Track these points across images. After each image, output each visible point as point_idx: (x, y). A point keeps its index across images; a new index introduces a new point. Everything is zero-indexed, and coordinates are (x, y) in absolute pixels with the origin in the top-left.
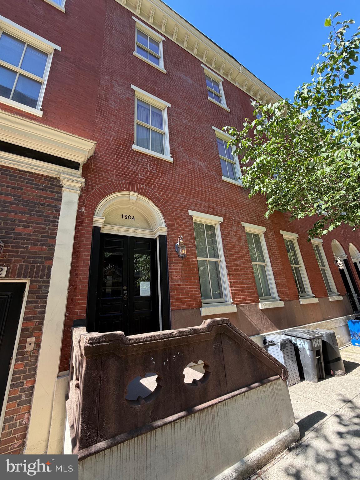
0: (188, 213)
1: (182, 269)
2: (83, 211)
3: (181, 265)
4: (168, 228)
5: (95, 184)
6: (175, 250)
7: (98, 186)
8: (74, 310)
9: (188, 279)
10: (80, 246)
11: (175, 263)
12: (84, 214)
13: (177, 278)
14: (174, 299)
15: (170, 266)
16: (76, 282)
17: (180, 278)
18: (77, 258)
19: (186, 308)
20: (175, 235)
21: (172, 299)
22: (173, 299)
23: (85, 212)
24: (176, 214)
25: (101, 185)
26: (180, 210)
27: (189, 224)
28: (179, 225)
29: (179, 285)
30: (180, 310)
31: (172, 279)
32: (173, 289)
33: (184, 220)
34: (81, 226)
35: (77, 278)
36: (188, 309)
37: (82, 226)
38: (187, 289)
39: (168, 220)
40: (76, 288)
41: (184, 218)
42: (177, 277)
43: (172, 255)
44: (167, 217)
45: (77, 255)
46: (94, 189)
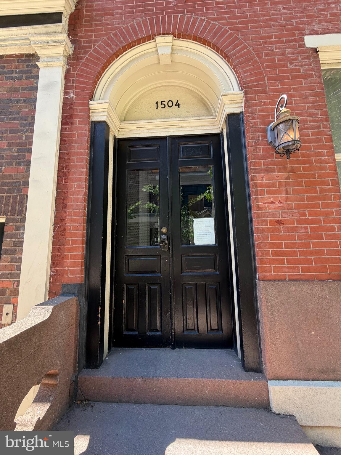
0: (304, 44)
1: (287, 184)
2: (72, 95)
3: (285, 174)
4: (246, 93)
5: (90, 42)
6: (267, 141)
7: (95, 45)
8: (63, 267)
9: (307, 206)
10: (69, 159)
11: (266, 171)
12: (74, 101)
13: (272, 206)
14: (268, 254)
15: (253, 180)
16: (64, 220)
17: (281, 205)
18: (65, 179)
19: (302, 277)
20: (265, 104)
21: (260, 254)
22: (263, 253)
23: (75, 97)
24: (266, 55)
25: (100, 41)
26: (277, 42)
27: (305, 70)
28: (276, 79)
29: (279, 222)
30: (283, 280)
31: (259, 208)
32: (263, 231)
33: (291, 64)
34: (69, 124)
35: (66, 212)
36: (307, 280)
37: (72, 123)
38: (303, 230)
39: (245, 73)
40: (65, 230)
41: (293, 60)
42: (272, 202)
43: (257, 152)
44: (243, 68)
45: (65, 174)
46: (88, 52)
